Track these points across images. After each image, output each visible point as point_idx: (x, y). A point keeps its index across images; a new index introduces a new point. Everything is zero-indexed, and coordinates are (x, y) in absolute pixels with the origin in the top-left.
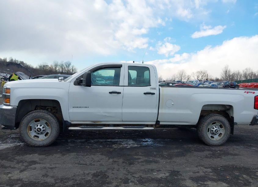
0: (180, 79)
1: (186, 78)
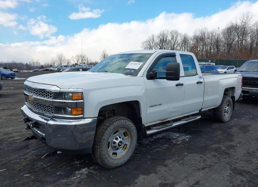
0: (60, 63)
1: (66, 62)
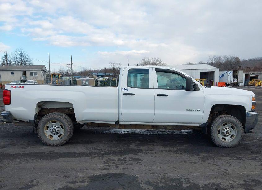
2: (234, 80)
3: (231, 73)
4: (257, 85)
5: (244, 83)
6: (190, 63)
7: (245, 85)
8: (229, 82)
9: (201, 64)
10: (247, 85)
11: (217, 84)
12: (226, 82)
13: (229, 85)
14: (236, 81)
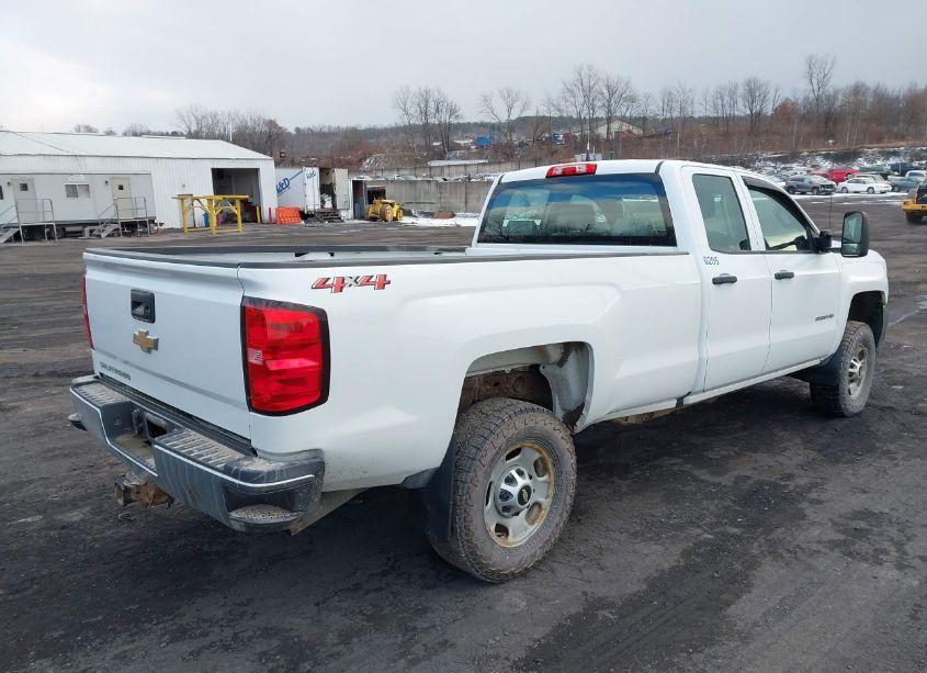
2: (323, 202)
3: (313, 175)
4: (389, 217)
5: (351, 212)
6: (89, 130)
7: (355, 218)
8: (311, 208)
9: (135, 134)
10: (362, 218)
11: (273, 212)
12: (301, 207)
13: (312, 216)
14: (328, 205)
